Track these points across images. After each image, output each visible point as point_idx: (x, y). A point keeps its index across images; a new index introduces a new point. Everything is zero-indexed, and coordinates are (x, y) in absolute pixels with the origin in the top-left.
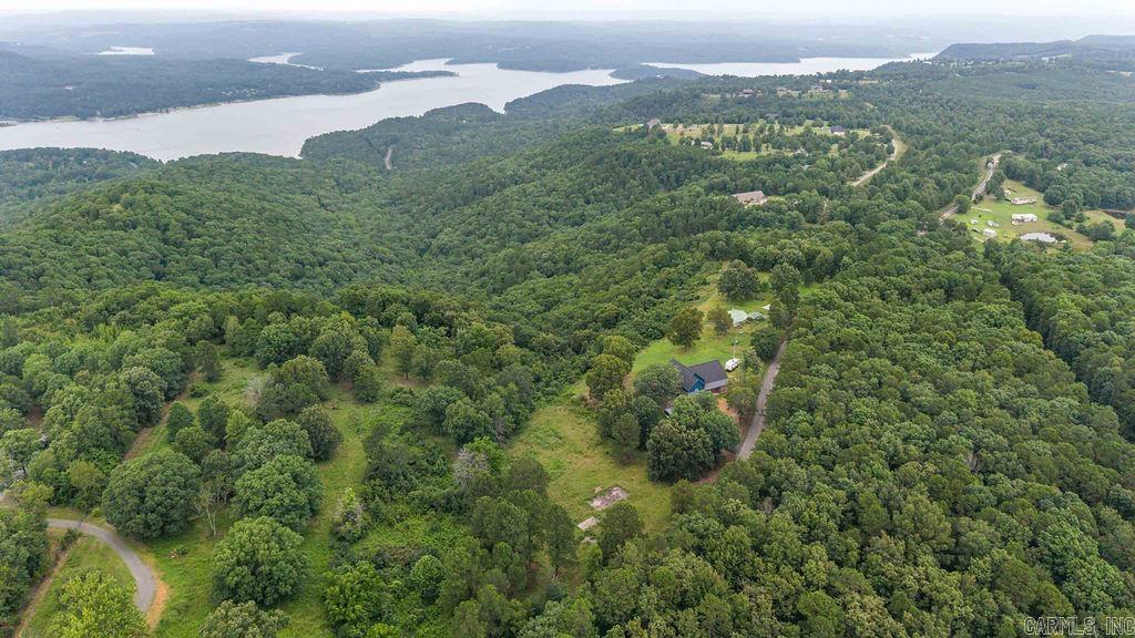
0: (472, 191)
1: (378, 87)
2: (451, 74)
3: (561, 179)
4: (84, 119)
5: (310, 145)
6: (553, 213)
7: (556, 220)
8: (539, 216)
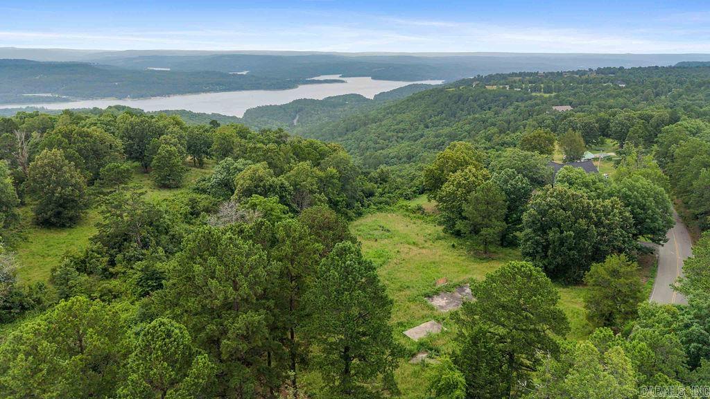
0: (345, 130)
1: (297, 87)
2: (342, 82)
3: (408, 116)
4: (120, 99)
5: (249, 112)
6: (400, 135)
7: (402, 139)
8: (390, 136)
